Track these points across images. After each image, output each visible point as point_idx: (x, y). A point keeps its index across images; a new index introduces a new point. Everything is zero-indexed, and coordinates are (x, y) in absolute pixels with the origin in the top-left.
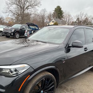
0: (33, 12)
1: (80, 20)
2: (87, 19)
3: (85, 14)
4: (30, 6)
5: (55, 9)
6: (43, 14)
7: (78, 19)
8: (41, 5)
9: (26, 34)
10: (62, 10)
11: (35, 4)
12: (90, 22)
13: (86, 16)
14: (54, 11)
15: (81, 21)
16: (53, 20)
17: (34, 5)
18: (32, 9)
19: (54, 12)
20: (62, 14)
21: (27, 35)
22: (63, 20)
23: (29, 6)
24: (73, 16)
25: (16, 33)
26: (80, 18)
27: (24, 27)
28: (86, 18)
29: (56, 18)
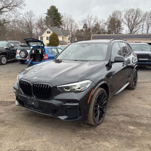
0: (13, 18)
1: (88, 26)
2: (97, 25)
3: (94, 17)
4: (6, 7)
5: (48, 10)
6: (28, 21)
7: (85, 26)
8: (25, 5)
9: (18, 55)
10: (58, 12)
11: (15, 4)
12: (103, 30)
13: (96, 21)
14: (46, 15)
15: (89, 29)
16: (48, 30)
17: (12, 5)
18: (11, 13)
19: (47, 17)
20: (60, 19)
21: (21, 57)
22: (62, 28)
23: (3, 8)
24: (77, 22)
25: (2, 56)
26: (88, 24)
27: (13, 45)
28: (95, 23)
29: (52, 26)
